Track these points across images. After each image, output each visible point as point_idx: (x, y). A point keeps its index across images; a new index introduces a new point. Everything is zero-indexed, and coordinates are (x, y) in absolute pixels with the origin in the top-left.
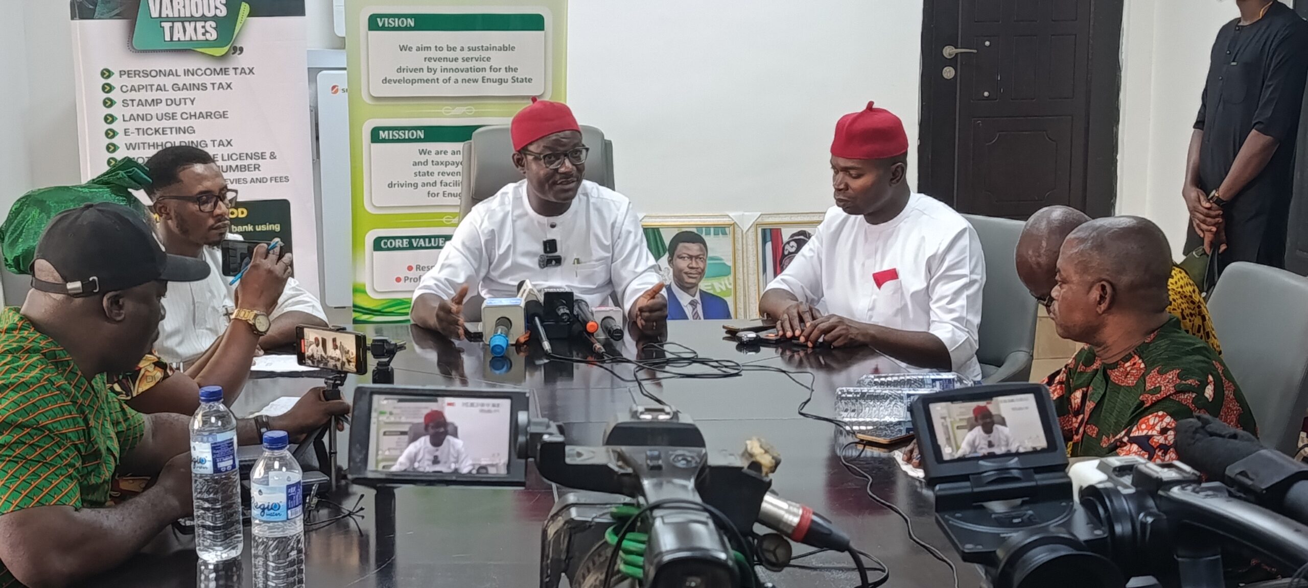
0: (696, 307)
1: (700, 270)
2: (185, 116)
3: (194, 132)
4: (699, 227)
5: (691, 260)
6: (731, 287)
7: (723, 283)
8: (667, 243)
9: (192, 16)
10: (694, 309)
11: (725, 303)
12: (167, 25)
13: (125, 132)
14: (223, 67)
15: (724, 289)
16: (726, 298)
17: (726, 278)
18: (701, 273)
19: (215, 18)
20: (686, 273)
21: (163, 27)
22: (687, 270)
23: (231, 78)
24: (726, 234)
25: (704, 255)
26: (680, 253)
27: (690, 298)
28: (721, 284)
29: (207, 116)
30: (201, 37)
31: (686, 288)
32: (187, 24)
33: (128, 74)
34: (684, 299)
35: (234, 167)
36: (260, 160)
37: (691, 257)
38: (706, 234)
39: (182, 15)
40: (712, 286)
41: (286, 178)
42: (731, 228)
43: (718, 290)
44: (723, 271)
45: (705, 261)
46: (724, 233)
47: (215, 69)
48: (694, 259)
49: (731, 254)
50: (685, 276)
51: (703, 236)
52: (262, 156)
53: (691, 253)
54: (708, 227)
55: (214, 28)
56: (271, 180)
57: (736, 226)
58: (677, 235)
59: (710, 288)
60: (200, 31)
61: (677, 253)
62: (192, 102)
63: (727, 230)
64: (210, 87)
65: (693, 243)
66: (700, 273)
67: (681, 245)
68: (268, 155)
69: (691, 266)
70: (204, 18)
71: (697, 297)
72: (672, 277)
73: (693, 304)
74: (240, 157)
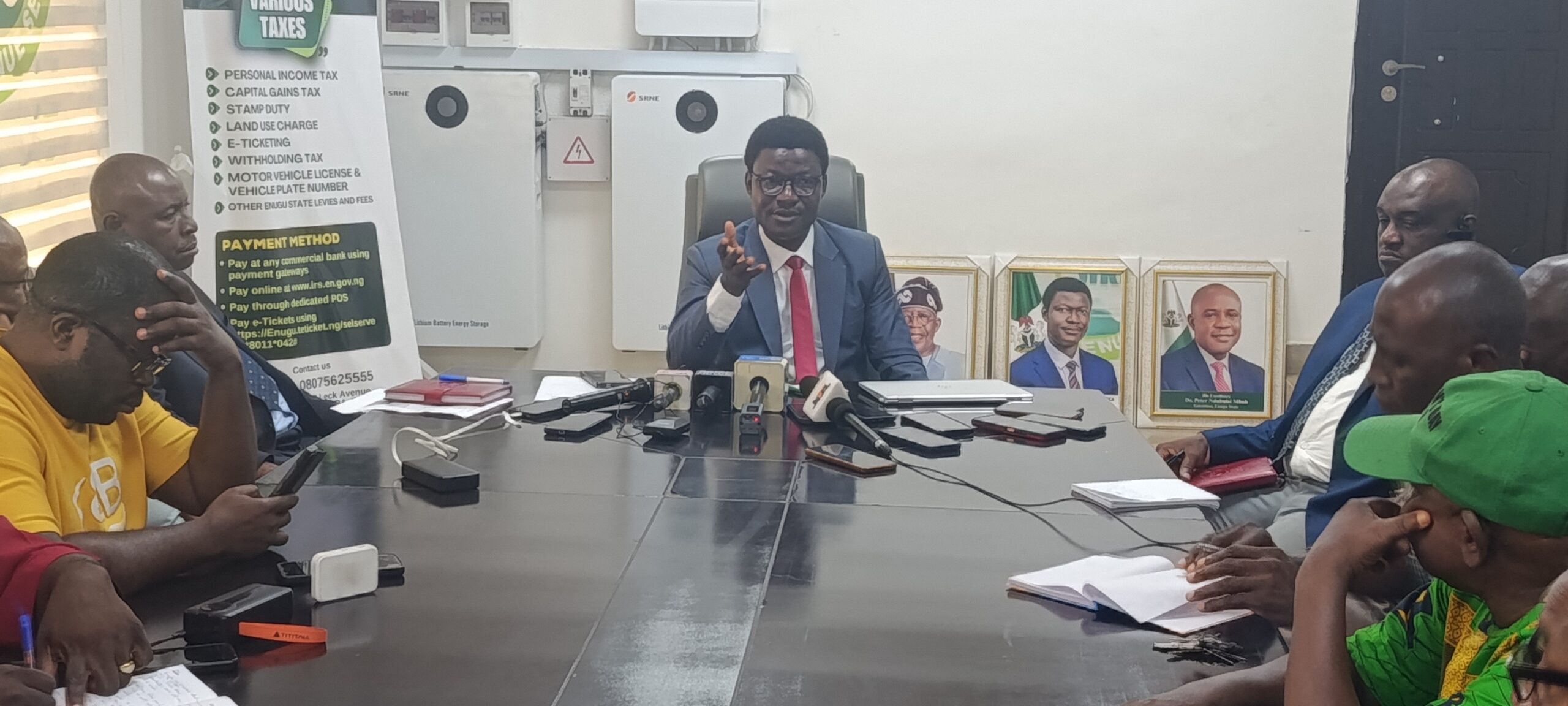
0: (1074, 370)
1: (1081, 326)
2: (281, 126)
3: (289, 145)
4: (1083, 274)
5: (1071, 313)
6: (1119, 348)
7: (1109, 342)
8: (1042, 291)
9: (284, 11)
10: (1071, 373)
11: (1110, 367)
12: (264, 19)
13: (229, 143)
14: (312, 70)
15: (1110, 349)
16: (1111, 361)
17: (1113, 336)
18: (1083, 329)
19: (303, 14)
20: (1064, 329)
21: (261, 22)
22: (1065, 325)
23: (319, 83)
24: (1116, 282)
25: (1087, 307)
26: (1056, 304)
27: (1067, 359)
28: (1107, 344)
29: (300, 126)
30: (293, 36)
31: (1063, 346)
32: (280, 19)
33: (235, 75)
34: (1060, 360)
35: (325, 185)
36: (347, 177)
37: (1070, 309)
38: (1091, 282)
39: (276, 9)
40: (1096, 345)
41: (370, 197)
42: (1123, 275)
43: (1103, 351)
44: (1110, 327)
45: (1089, 314)
46: (1114, 282)
47: (305, 72)
48: (1074, 311)
49: (1121, 306)
50: (1062, 332)
51: (1088, 284)
52: (347, 173)
53: (1071, 304)
54: (1094, 274)
55: (304, 25)
56: (358, 201)
57: (1129, 273)
58: (1054, 282)
59: (1093, 347)
60: (292, 28)
61: (1053, 304)
62: (287, 109)
63: (1118, 278)
64: (300, 91)
65: (1074, 292)
66: (1081, 329)
67: (1059, 294)
68: (353, 172)
69: (1070, 320)
70: (294, 14)
71: (1076, 358)
72: (1046, 333)
73: (1071, 366)
74: (330, 173)
